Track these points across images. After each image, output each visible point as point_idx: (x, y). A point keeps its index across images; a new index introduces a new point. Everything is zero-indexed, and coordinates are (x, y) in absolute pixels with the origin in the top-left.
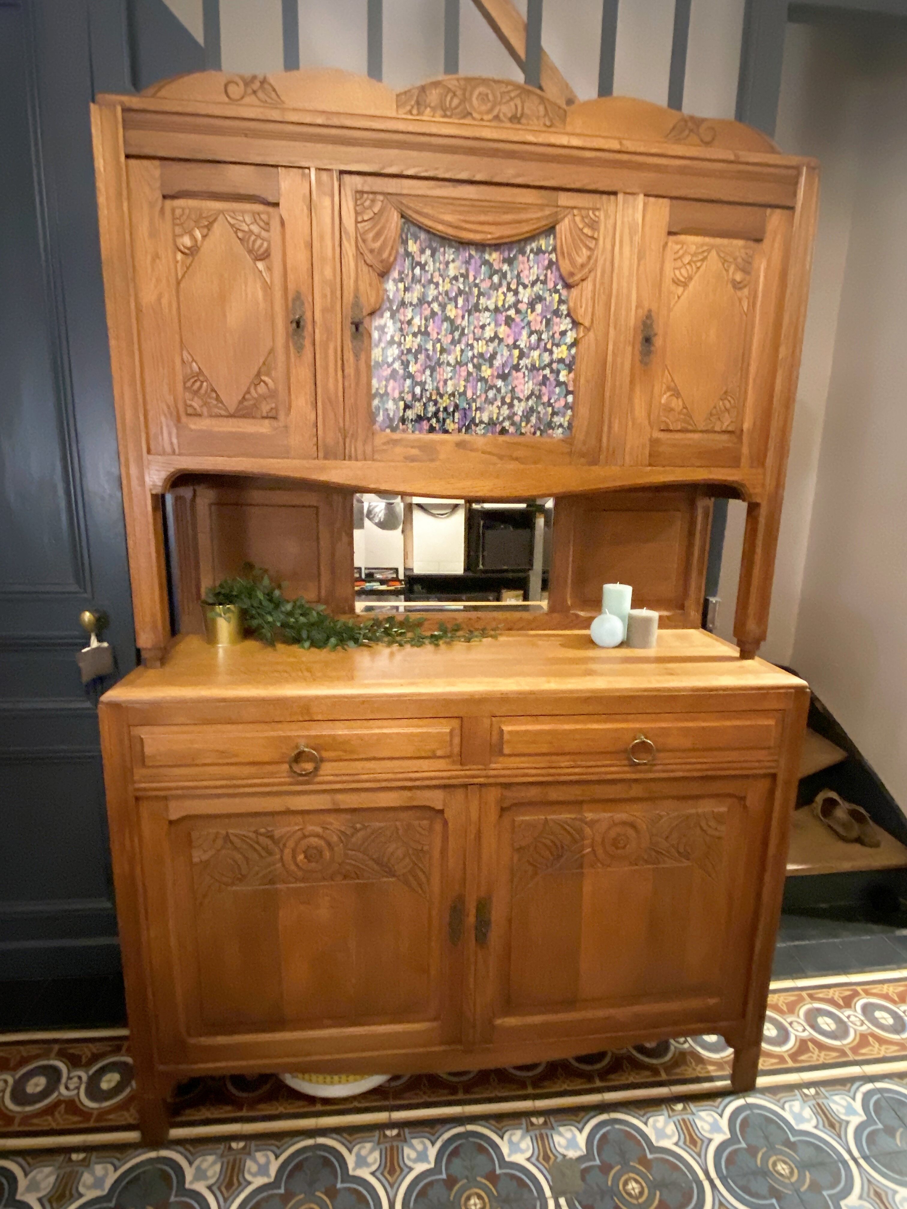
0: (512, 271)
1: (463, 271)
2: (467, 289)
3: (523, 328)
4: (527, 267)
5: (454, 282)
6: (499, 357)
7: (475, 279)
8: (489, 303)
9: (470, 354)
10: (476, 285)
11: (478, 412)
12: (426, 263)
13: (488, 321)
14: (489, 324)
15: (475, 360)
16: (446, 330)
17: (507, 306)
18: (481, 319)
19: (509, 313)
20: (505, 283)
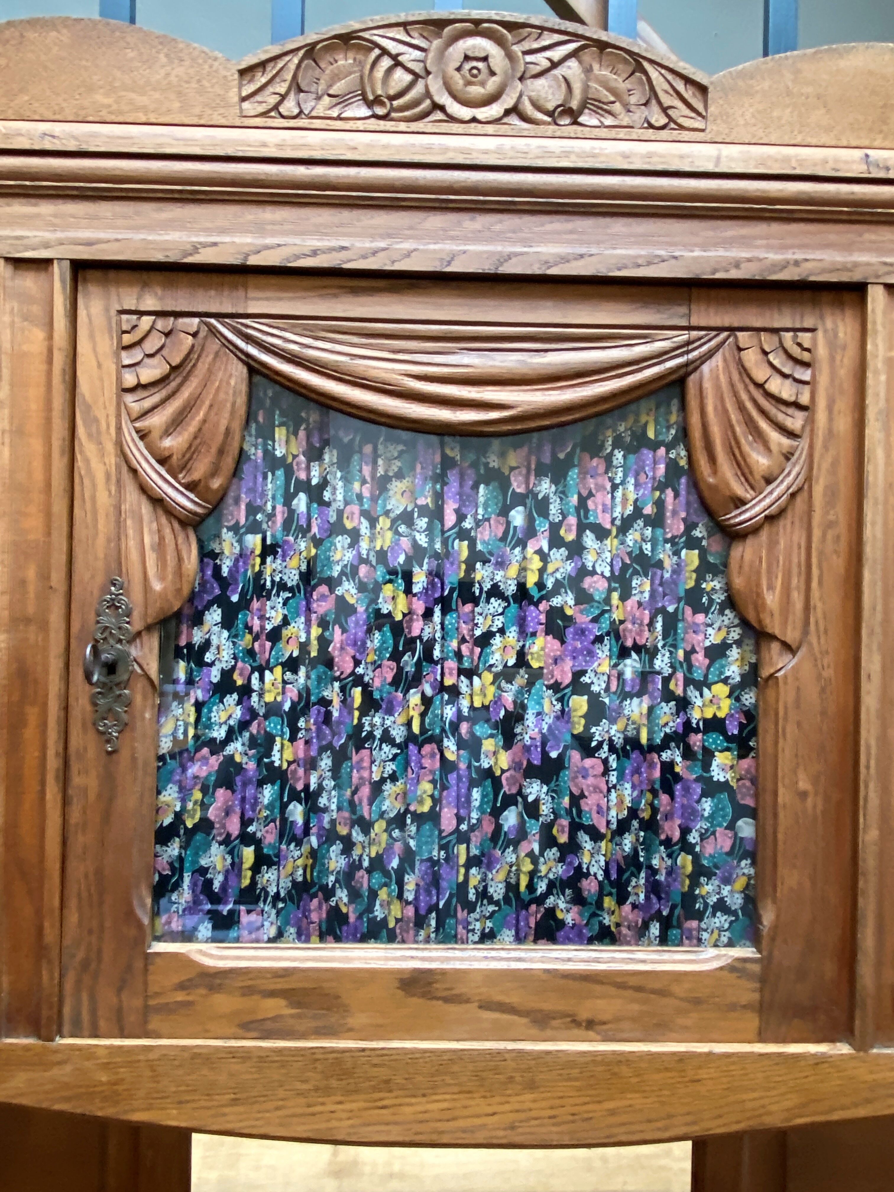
0: (563, 494)
1: (426, 500)
2: (438, 546)
3: (599, 639)
4: (608, 486)
5: (402, 529)
6: (530, 718)
7: (461, 517)
8: (499, 576)
9: (449, 712)
10: (463, 535)
11: (474, 871)
12: (324, 483)
13: (499, 623)
14: (502, 631)
15: (464, 728)
16: (379, 651)
17: (550, 583)
18: (479, 620)
19: (556, 601)
20: (542, 526)
